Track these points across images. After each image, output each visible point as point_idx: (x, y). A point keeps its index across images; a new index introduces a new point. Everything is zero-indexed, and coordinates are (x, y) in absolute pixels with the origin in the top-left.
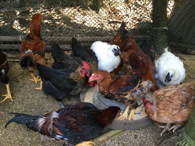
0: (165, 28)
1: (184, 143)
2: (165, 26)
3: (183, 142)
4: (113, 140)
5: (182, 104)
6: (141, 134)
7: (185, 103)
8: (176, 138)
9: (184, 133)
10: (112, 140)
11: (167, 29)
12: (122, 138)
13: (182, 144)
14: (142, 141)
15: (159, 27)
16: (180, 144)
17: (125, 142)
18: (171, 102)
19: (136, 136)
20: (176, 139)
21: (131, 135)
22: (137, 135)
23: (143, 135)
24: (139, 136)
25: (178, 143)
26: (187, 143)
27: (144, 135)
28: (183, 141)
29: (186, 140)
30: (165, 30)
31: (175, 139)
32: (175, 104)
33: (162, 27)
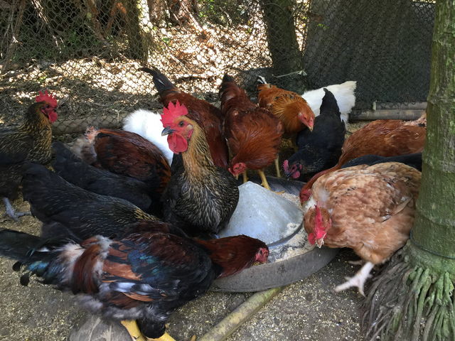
0: (300, 73)
1: (421, 270)
2: (299, 69)
3: (416, 271)
4: (262, 318)
5: (384, 208)
6: (317, 289)
7: (389, 208)
8: (400, 267)
9: (414, 252)
10: (259, 319)
11: (305, 74)
12: (280, 308)
13: (416, 275)
14: (325, 303)
15: (290, 72)
16: (412, 276)
17: (288, 316)
18: (365, 202)
19: (309, 297)
20: (400, 270)
21: (299, 297)
22: (310, 294)
23: (323, 291)
24: (316, 295)
25: (407, 275)
26: (426, 268)
27: (325, 290)
28: (416, 268)
29: (422, 263)
30: (302, 77)
31: (397, 270)
32: (372, 206)
33: (294, 71)
